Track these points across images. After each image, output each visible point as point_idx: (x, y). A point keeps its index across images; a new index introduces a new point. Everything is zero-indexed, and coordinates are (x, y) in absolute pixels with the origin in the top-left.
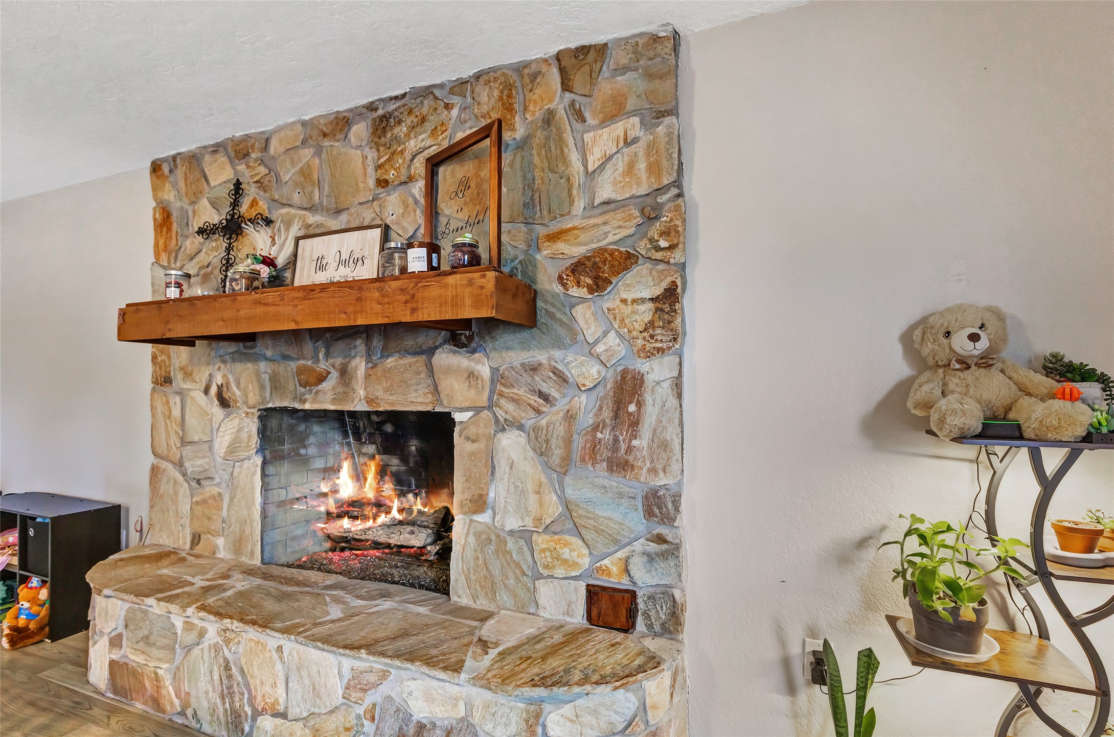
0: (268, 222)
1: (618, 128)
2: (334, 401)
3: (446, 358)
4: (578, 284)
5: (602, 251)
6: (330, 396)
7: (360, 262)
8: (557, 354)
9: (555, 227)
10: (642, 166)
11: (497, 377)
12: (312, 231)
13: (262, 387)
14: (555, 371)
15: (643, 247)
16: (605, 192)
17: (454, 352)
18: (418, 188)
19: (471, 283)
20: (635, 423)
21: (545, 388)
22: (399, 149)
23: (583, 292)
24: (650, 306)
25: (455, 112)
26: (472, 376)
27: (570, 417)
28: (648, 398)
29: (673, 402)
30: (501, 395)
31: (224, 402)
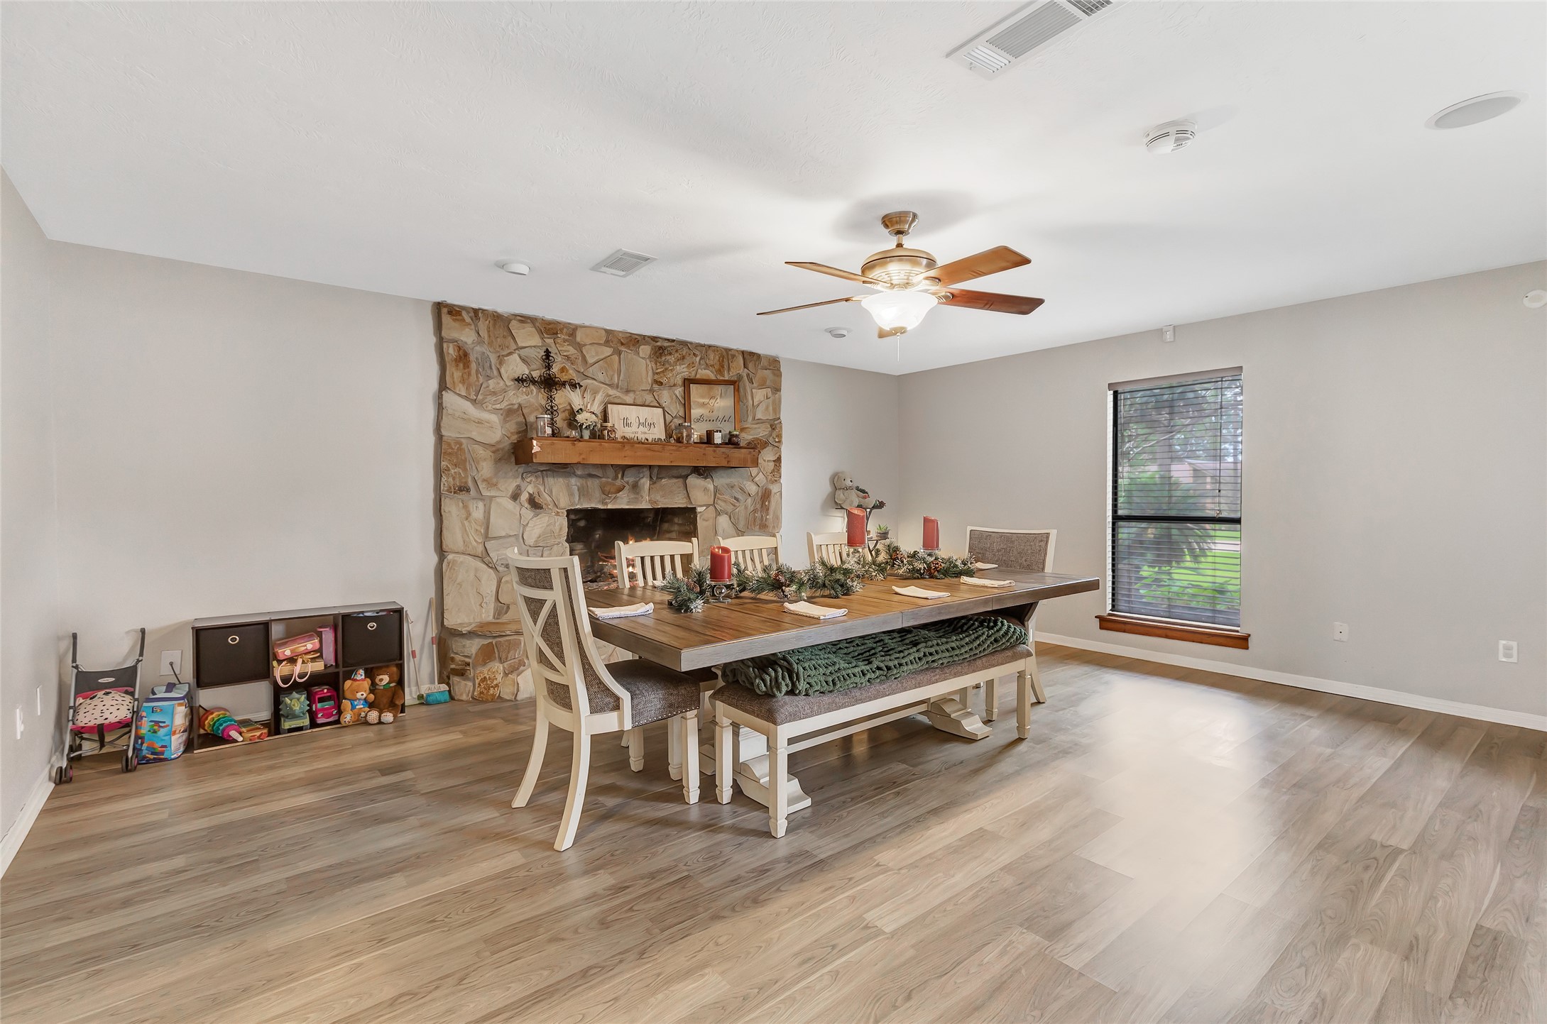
0: (580, 386)
1: (764, 391)
2: (628, 503)
3: (693, 480)
5: (757, 439)
6: (626, 500)
7: (652, 425)
8: (740, 480)
9: (741, 425)
10: (771, 408)
11: (716, 490)
13: (571, 495)
14: (740, 488)
15: (771, 440)
16: (759, 415)
17: (698, 478)
18: (679, 391)
19: (750, 452)
20: (767, 509)
21: (736, 495)
22: (670, 368)
24: (772, 463)
25: (697, 358)
26: (706, 489)
27: (746, 508)
28: (772, 499)
29: (780, 500)
30: (718, 499)
31: (534, 504)
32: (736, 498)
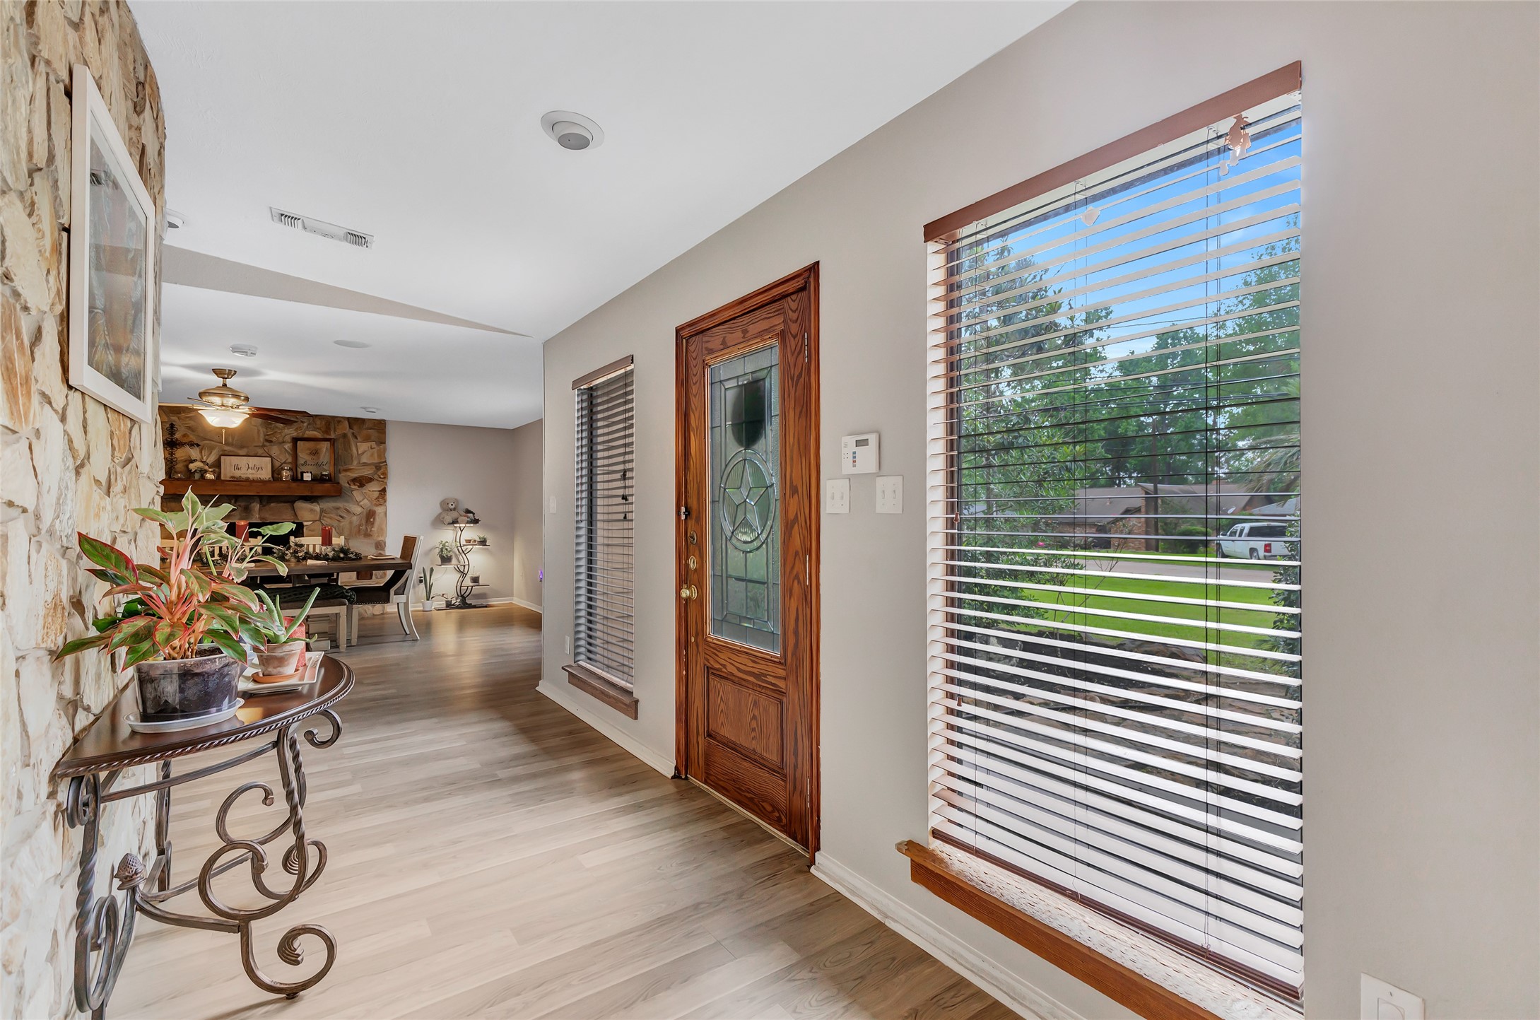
0: (198, 445)
1: (369, 444)
2: (240, 519)
3: (300, 504)
4: (355, 484)
5: (362, 476)
6: (238, 517)
7: (260, 469)
8: (345, 504)
9: (346, 467)
10: (376, 455)
11: (322, 511)
12: (226, 453)
14: (346, 510)
15: (376, 477)
16: (364, 460)
17: (304, 503)
18: (288, 446)
19: (334, 486)
20: (373, 524)
21: (342, 514)
22: (279, 431)
23: (356, 487)
24: (378, 493)
25: (305, 424)
26: (312, 510)
27: (351, 523)
28: (376, 517)
29: (384, 518)
30: (324, 516)
32: (341, 516)
